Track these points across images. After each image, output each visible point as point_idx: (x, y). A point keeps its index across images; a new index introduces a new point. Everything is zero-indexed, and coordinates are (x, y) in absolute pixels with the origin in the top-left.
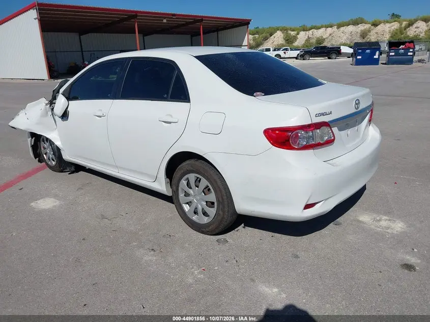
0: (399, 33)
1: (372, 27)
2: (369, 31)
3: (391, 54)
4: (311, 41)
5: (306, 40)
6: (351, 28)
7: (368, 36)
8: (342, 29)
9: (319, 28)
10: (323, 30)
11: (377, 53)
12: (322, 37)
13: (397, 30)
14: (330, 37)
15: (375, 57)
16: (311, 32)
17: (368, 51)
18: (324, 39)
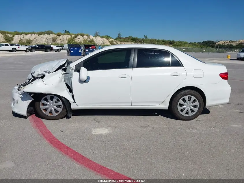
0: (71, 40)
1: (58, 36)
2: (56, 38)
3: (86, 51)
4: (23, 41)
5: (20, 40)
6: (46, 36)
7: (56, 41)
8: (41, 36)
9: (27, 34)
10: (29, 35)
11: (80, 50)
12: (30, 39)
13: (70, 38)
14: (35, 40)
15: (79, 52)
16: (22, 35)
17: (76, 49)
18: (31, 41)
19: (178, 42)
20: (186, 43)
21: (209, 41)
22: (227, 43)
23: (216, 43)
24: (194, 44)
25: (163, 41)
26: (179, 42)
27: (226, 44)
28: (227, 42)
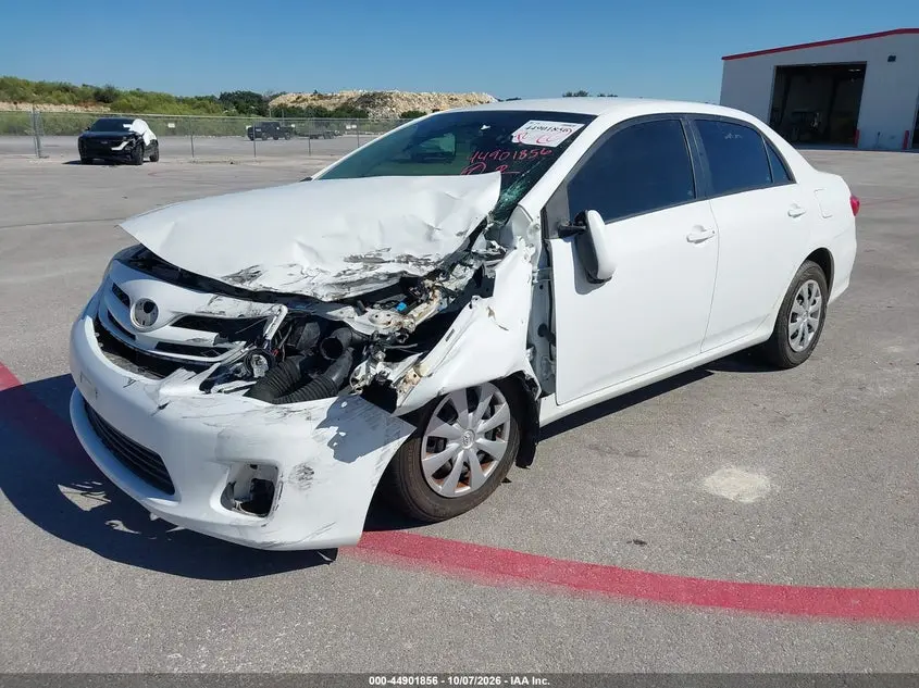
19: (132, 93)
20: (168, 99)
21: (244, 94)
22: (304, 100)
23: (267, 101)
24: (199, 104)
25: (66, 89)
26: (138, 94)
27: (303, 106)
28: (304, 96)
